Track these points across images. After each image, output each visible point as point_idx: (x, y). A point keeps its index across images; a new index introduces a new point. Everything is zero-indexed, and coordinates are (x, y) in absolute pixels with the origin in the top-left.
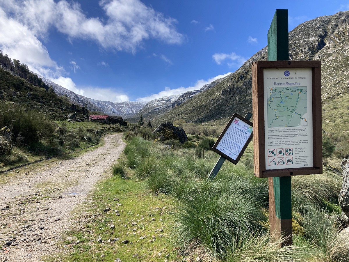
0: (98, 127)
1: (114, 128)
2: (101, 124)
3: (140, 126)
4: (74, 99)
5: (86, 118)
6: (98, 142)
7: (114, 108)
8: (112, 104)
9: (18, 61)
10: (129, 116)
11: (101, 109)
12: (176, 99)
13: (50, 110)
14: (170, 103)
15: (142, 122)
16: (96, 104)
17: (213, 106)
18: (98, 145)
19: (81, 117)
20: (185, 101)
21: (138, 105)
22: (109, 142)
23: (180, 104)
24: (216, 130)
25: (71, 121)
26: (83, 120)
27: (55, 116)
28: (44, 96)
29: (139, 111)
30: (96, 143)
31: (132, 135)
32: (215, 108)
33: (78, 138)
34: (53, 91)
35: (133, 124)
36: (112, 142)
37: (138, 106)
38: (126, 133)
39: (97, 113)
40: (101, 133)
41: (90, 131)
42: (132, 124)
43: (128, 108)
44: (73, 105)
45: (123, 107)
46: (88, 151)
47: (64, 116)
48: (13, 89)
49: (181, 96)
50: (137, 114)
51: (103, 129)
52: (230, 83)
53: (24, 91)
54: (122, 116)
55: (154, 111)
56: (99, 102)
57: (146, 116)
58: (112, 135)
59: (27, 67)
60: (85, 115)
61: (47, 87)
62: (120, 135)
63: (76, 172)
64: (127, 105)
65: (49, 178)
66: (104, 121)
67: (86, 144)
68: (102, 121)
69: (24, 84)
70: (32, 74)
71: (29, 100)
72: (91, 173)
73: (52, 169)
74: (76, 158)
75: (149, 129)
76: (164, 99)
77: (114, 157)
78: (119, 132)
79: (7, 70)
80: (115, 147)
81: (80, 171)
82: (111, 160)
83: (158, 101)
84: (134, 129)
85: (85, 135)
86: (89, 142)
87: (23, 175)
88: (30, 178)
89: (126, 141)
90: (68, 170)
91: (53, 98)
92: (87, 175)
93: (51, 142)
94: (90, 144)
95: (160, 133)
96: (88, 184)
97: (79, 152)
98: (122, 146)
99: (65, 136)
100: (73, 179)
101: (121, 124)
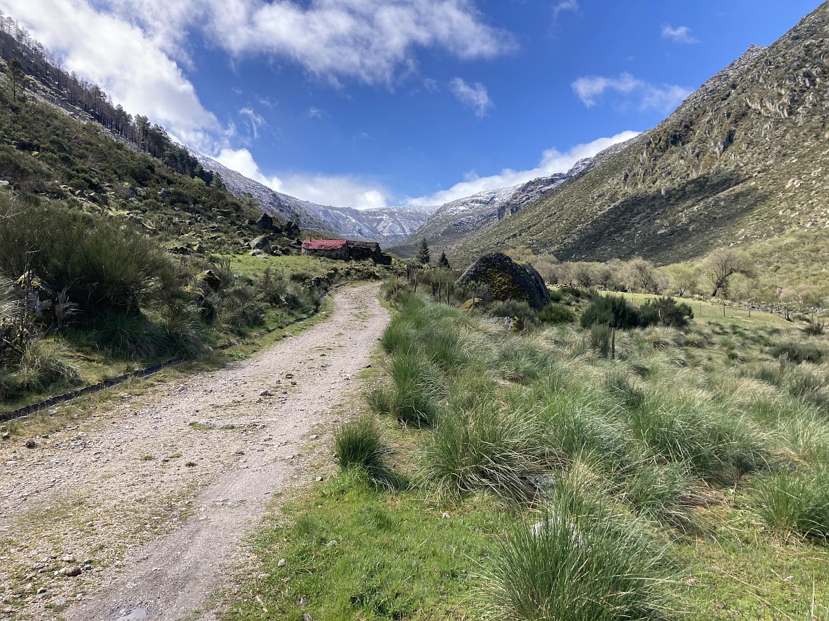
0: (320, 267)
2: (330, 260)
3: (421, 264)
4: (270, 203)
5: (294, 247)
6: (317, 308)
7: (360, 222)
8: (356, 213)
9: (145, 119)
10: (395, 242)
11: (332, 226)
12: (507, 198)
13: (211, 228)
14: (494, 208)
15: (426, 254)
16: (321, 214)
17: (600, 213)
18: (315, 316)
19: (283, 246)
20: (529, 201)
21: (417, 214)
22: (346, 307)
23: (517, 210)
24: (611, 271)
25: (259, 253)
26: (286, 252)
27: (221, 243)
28: (199, 197)
29: (417, 228)
30: (311, 312)
31: (403, 288)
32: (605, 217)
33: (262, 300)
34: (220, 185)
35: (405, 260)
36: (355, 306)
37: (416, 216)
38: (387, 282)
39: (323, 234)
40: (326, 283)
41: (297, 278)
42: (402, 260)
43: (392, 222)
44: (266, 217)
45: (382, 220)
46: (284, 337)
47: (242, 242)
48: (129, 182)
49: (519, 190)
50: (412, 236)
51: (333, 272)
52: (645, 155)
53: (154, 187)
54: (378, 242)
55: (456, 228)
56: (326, 211)
57: (435, 240)
58: (354, 287)
59: (164, 132)
60: (293, 239)
61: (207, 177)
62: (374, 287)
63: (214, 435)
64: (391, 214)
65: (100, 465)
66: (337, 254)
67: (282, 317)
68: (331, 254)
69: (156, 169)
70: (175, 147)
71: (164, 206)
72: (265, 441)
73: (141, 416)
74: (243, 363)
75: (443, 271)
76: (479, 198)
77: (353, 362)
78: (371, 279)
79: (122, 141)
80: (359, 324)
81: (230, 429)
82: (343, 375)
83: (463, 204)
84: (408, 273)
85: (282, 290)
86: (291, 309)
87: (15, 452)
88: (31, 470)
89: (389, 304)
90: (188, 424)
91: (218, 201)
92: (248, 449)
93: (177, 314)
94: (293, 315)
95: (479, 283)
96: (227, 518)
97: (257, 341)
98: (378, 321)
99: (223, 296)
100: (184, 480)
101: (376, 262)
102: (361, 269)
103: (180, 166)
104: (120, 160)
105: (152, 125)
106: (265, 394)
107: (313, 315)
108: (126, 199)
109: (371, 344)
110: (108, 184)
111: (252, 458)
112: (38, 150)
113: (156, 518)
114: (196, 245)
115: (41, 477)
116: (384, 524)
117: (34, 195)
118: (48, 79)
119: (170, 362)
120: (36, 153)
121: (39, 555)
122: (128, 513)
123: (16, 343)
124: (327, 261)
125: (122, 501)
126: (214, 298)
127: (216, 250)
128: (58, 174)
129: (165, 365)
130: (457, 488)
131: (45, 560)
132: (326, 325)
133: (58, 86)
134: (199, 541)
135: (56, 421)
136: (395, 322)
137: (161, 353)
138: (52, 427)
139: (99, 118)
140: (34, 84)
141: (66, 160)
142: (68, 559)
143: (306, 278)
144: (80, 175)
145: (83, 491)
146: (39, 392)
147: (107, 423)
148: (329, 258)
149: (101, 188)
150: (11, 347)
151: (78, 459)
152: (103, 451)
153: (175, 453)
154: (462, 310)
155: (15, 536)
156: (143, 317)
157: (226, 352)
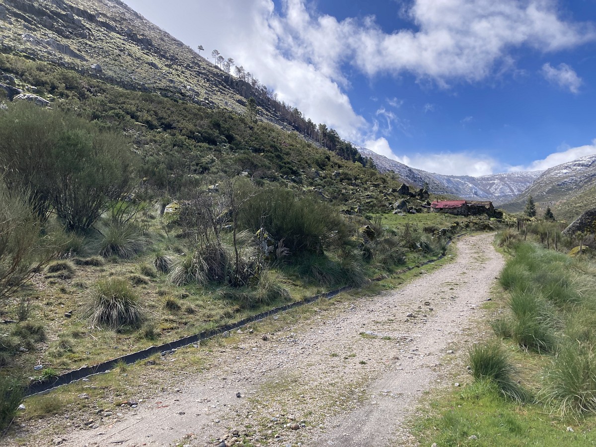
0: (446, 223)
1: (476, 224)
2: (453, 216)
3: (529, 218)
4: (407, 176)
5: (425, 207)
6: (444, 252)
7: (476, 186)
8: (472, 180)
9: (325, 126)
10: (506, 200)
11: (454, 190)
13: (366, 196)
15: (532, 209)
16: (445, 181)
18: (443, 259)
19: (417, 206)
21: (524, 177)
22: (467, 251)
25: (399, 212)
26: (419, 211)
27: (373, 206)
28: (358, 175)
29: (525, 189)
30: (439, 256)
31: (514, 237)
33: (404, 246)
34: (373, 166)
35: (514, 214)
36: (473, 251)
37: (524, 179)
38: (500, 232)
39: (447, 197)
40: (450, 233)
41: (430, 230)
42: (512, 214)
43: (503, 185)
44: (404, 186)
45: (494, 184)
46: (421, 273)
47: (387, 205)
48: (315, 168)
50: (520, 195)
51: (456, 225)
53: (329, 170)
54: (491, 201)
55: (559, 188)
56: (449, 179)
57: (541, 198)
58: (472, 236)
59: (337, 133)
60: (424, 201)
61: (364, 161)
62: (489, 237)
63: (377, 343)
64: (502, 179)
65: (305, 357)
66: (458, 211)
67: (418, 258)
68: (453, 211)
69: (331, 159)
70: (343, 143)
71: (336, 182)
72: (413, 351)
73: (328, 325)
74: (392, 291)
75: (549, 223)
76: (581, 162)
77: (476, 295)
78: (486, 230)
79: (310, 142)
80: (478, 266)
81: (387, 339)
82: (469, 305)
83: (566, 168)
84: (519, 224)
85: (418, 239)
86: (425, 253)
87: (256, 342)
88: (266, 355)
89: (502, 250)
90: (359, 333)
91: (371, 177)
92: (401, 356)
93: (347, 255)
94: (426, 257)
95: (585, 233)
96: (391, 405)
97: (401, 276)
98: (495, 263)
99: (377, 243)
100: (359, 374)
101: (490, 216)
102: (478, 222)
103: (346, 155)
104: (309, 154)
105: (329, 130)
106: (410, 316)
107: (441, 257)
108: (313, 179)
109: (490, 282)
110: (302, 170)
111: (405, 362)
112: (263, 152)
113: (343, 398)
114: (356, 208)
115: (271, 360)
116: (515, 429)
117: (261, 180)
118: (269, 108)
119: (344, 288)
120: (262, 154)
121: (274, 412)
122: (325, 392)
123: (255, 273)
124: (450, 217)
125: (321, 383)
126: (371, 244)
127: (370, 211)
128: (274, 166)
129: (341, 290)
130: (579, 408)
131: (278, 416)
132: (453, 265)
133: (275, 111)
134: (373, 418)
135: (278, 324)
136: (510, 265)
137: (338, 282)
138: (276, 327)
139: (297, 128)
140: (261, 112)
141: (278, 157)
142: (291, 418)
143: (434, 230)
144: (287, 165)
145: (296, 373)
146: (268, 305)
147: (307, 328)
148: (452, 214)
149: (298, 173)
150: (253, 275)
151: (292, 350)
152: (306, 347)
153: (352, 353)
154: (570, 255)
155: (260, 397)
156: (326, 258)
157: (380, 283)
